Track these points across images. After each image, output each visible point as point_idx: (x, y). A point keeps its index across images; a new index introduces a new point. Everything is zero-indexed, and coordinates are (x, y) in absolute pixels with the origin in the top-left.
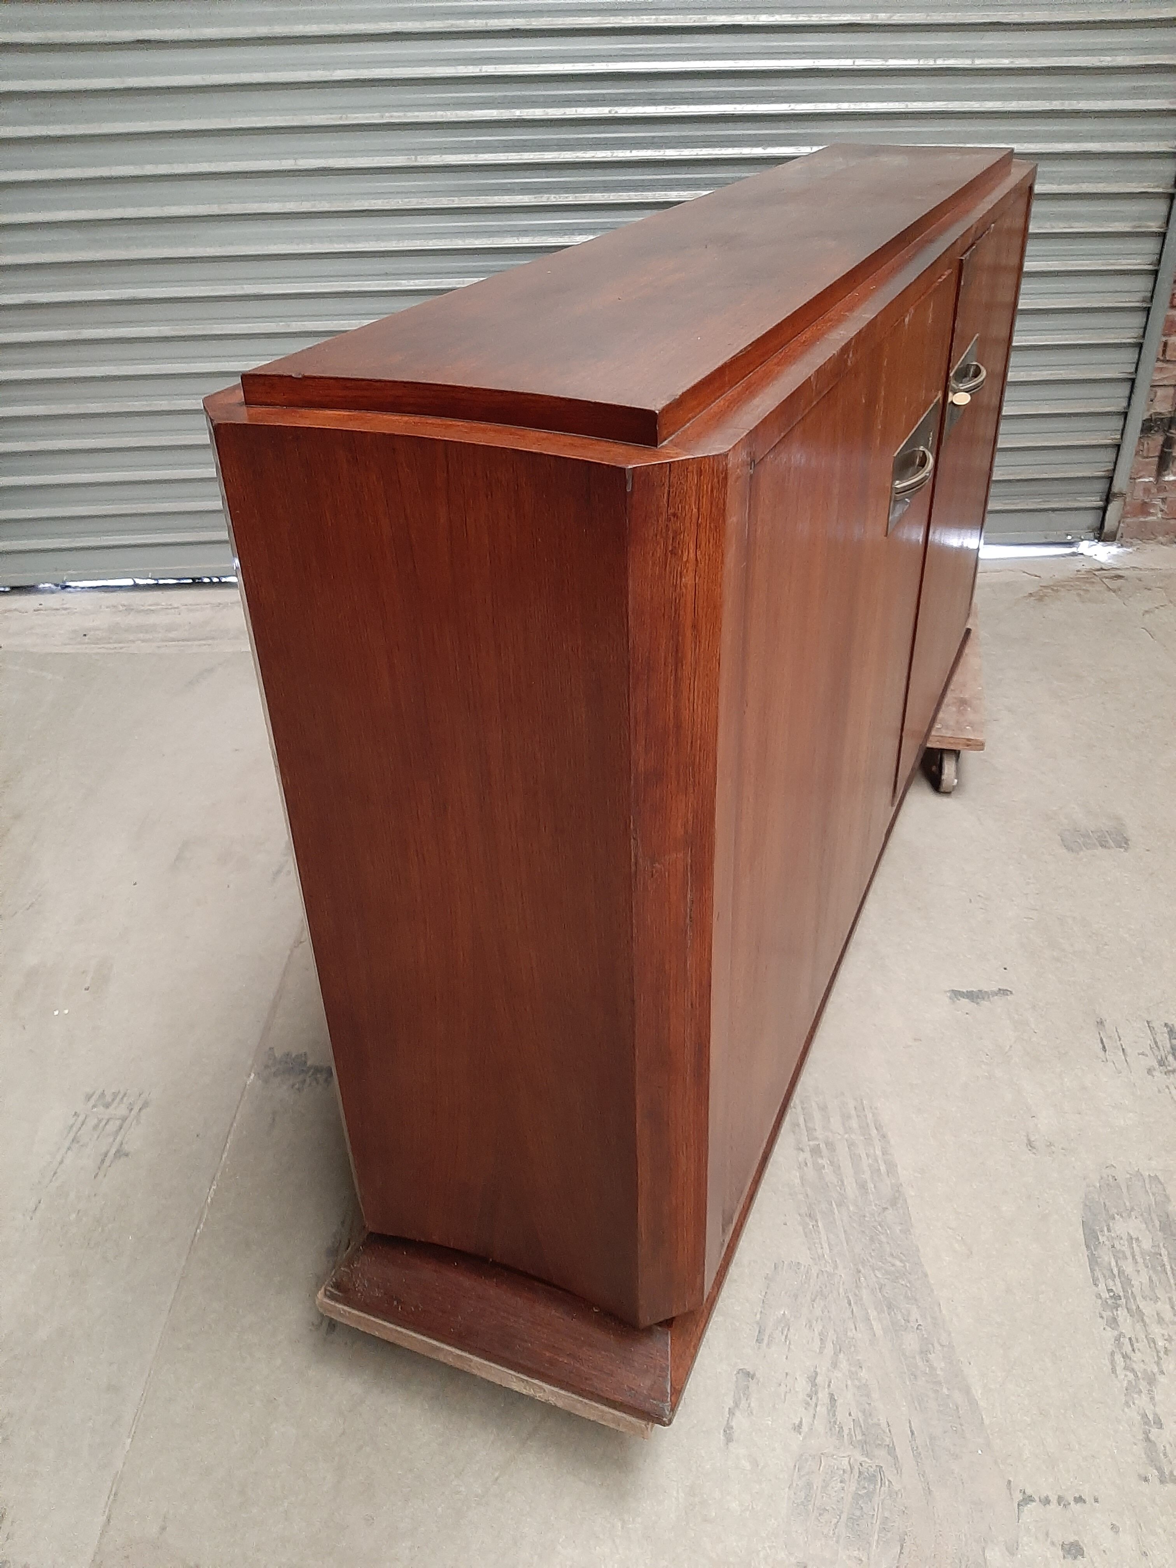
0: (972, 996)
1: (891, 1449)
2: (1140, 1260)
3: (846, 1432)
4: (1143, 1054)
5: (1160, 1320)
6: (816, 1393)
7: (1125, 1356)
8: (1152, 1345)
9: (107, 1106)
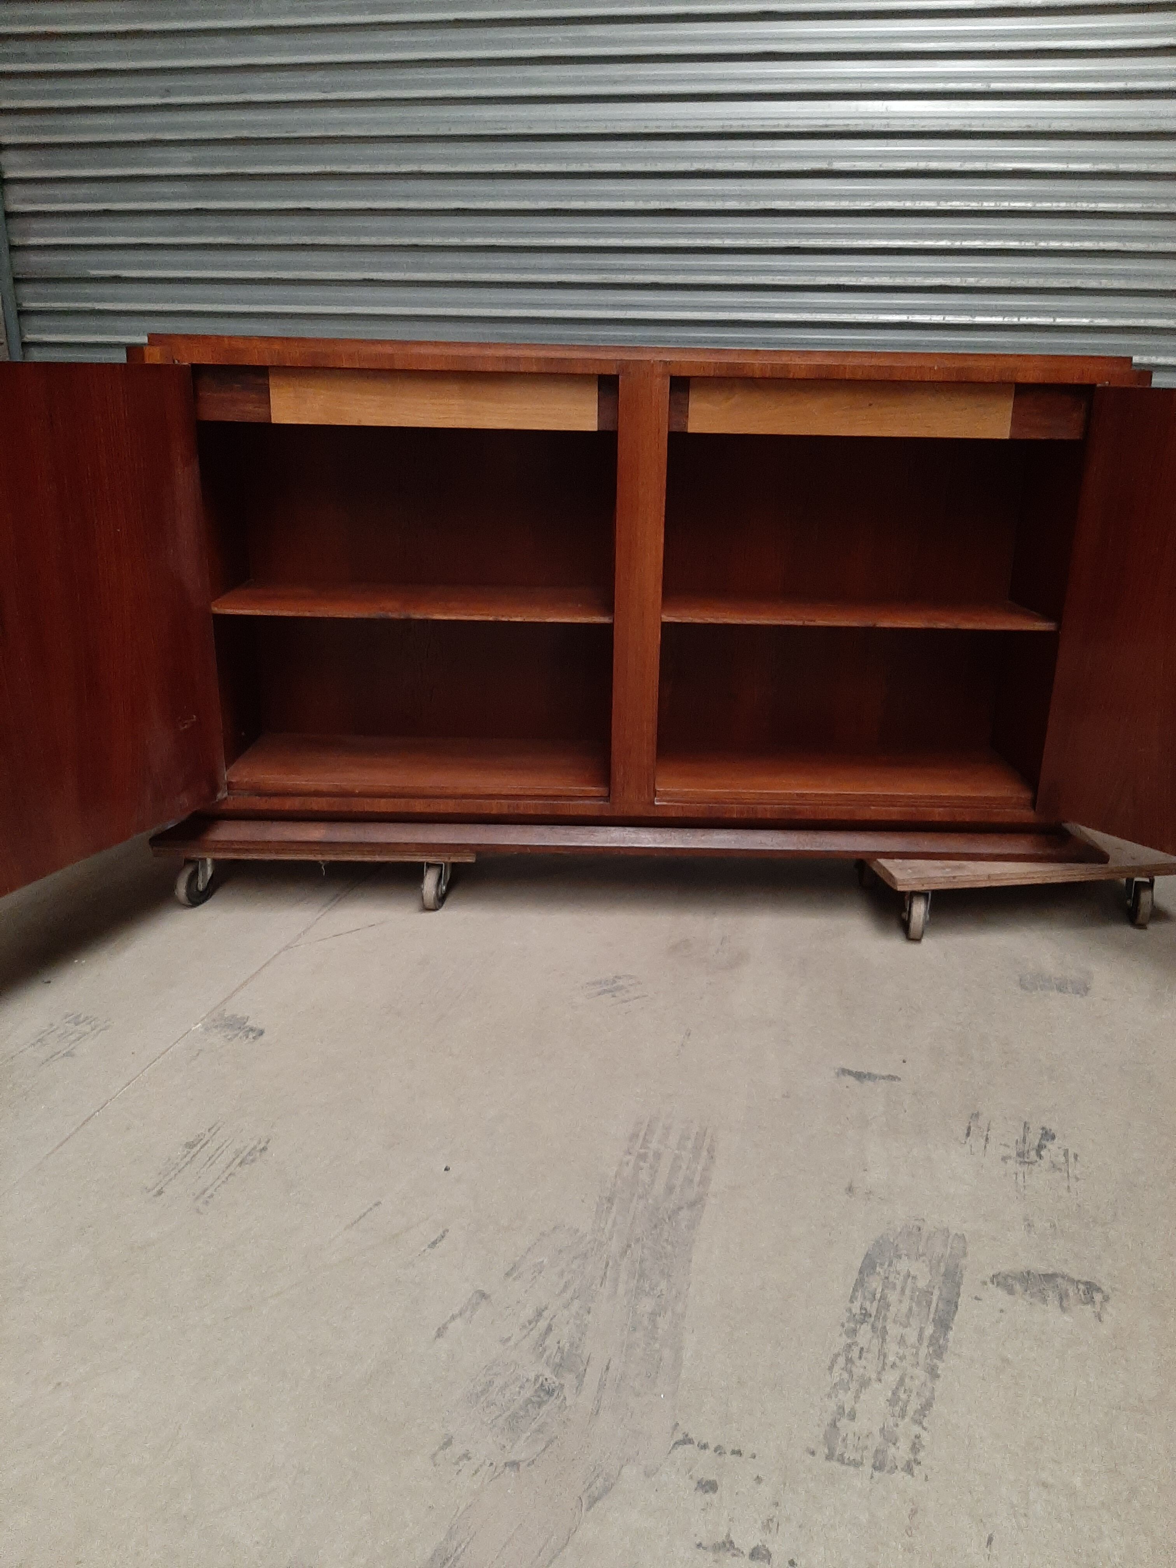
0: (859, 1076)
1: (580, 1377)
2: (908, 1292)
3: (547, 1353)
4: (1005, 1145)
5: (902, 1341)
6: (537, 1321)
7: (849, 1360)
8: (882, 1357)
9: (78, 1024)
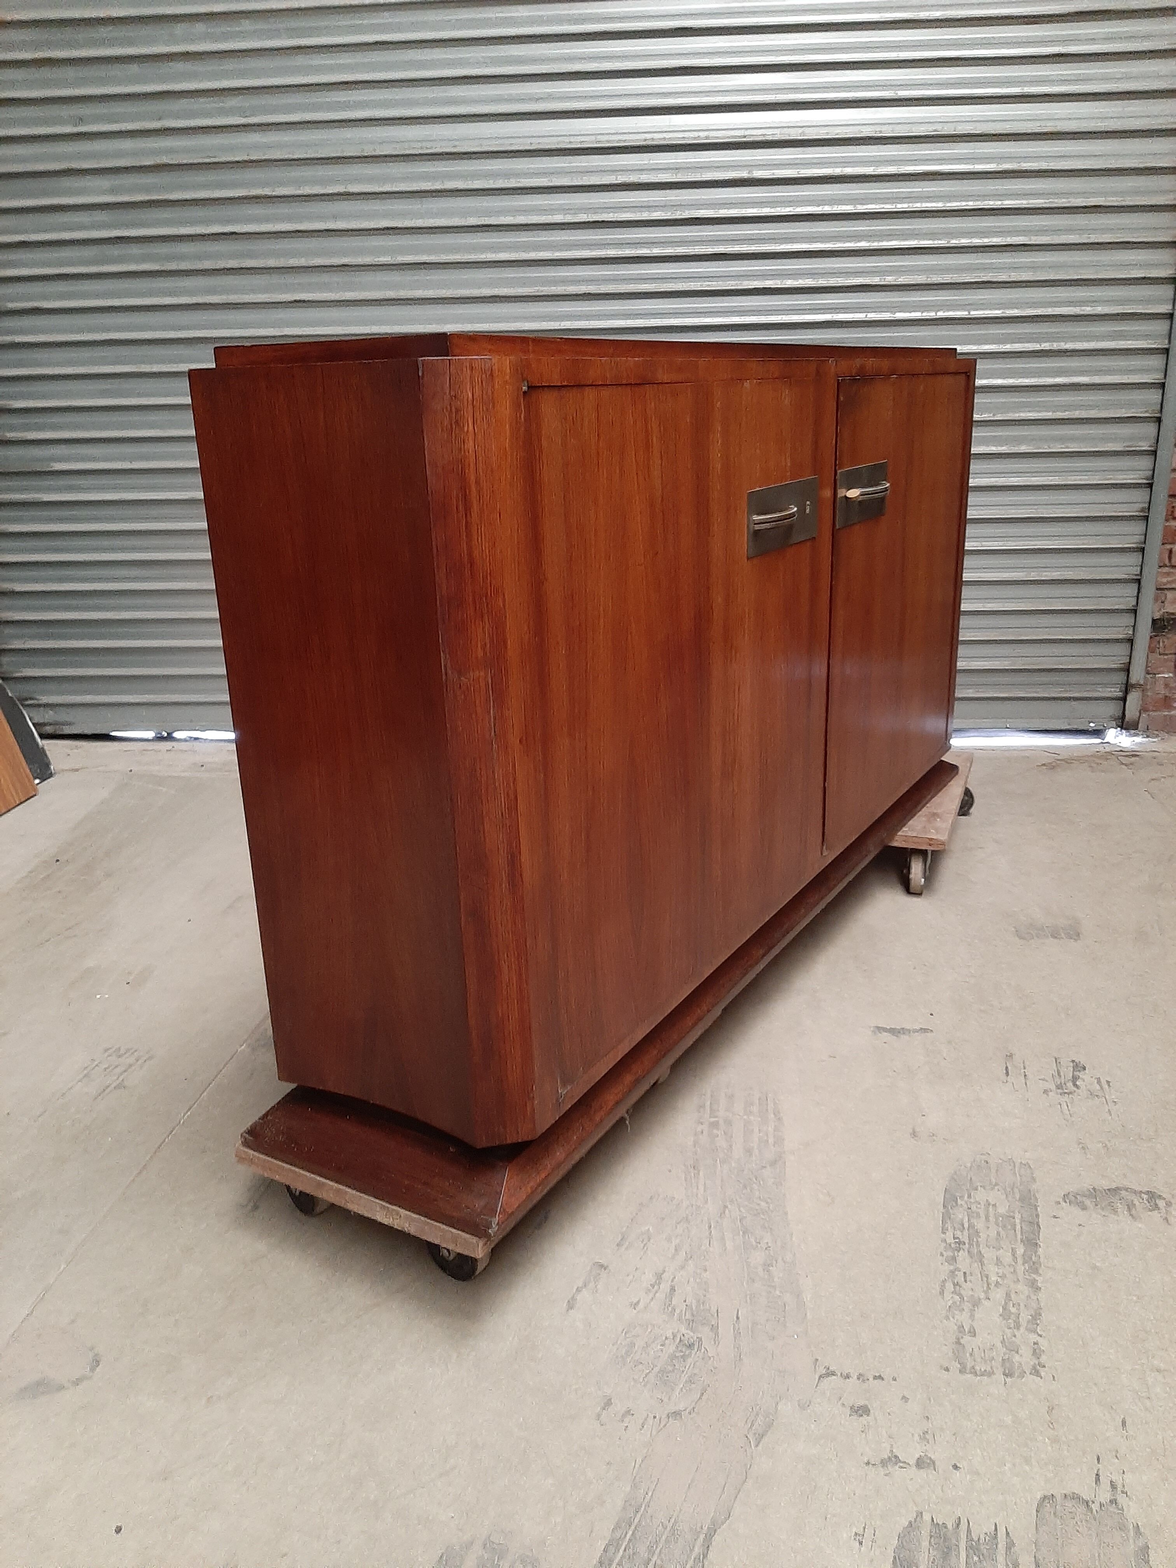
0: (893, 1031)
1: (715, 1329)
2: (992, 1219)
3: (678, 1311)
4: (1043, 1080)
5: (998, 1262)
6: (660, 1283)
7: (956, 1285)
8: (985, 1279)
9: (120, 1056)
